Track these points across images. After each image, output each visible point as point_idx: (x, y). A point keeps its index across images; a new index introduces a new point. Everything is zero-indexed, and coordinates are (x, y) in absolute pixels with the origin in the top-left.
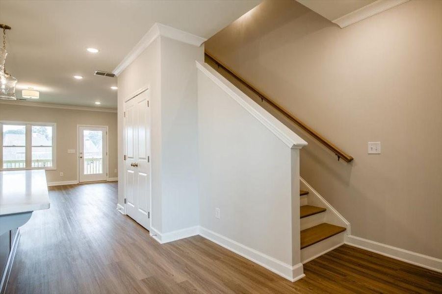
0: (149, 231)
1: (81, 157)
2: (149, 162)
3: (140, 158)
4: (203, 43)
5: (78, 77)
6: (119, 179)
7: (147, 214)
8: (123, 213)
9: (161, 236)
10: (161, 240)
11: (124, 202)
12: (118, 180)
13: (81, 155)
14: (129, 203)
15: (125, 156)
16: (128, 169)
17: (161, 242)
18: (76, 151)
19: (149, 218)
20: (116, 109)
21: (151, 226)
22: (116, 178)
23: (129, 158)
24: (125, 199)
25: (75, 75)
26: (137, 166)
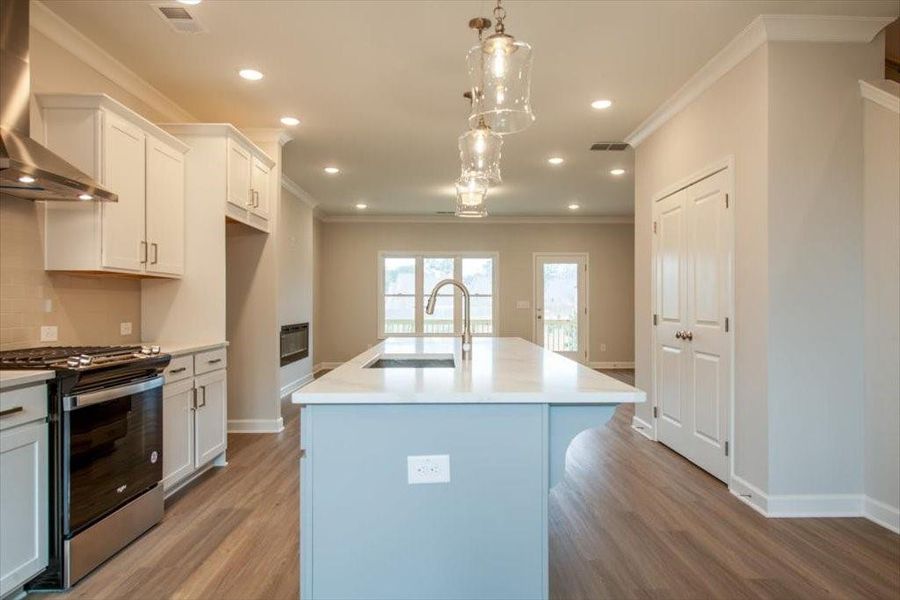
0: (726, 485)
1: (540, 317)
2: (727, 330)
3: (699, 322)
4: (881, 31)
5: (556, 161)
6: (638, 366)
7: (720, 446)
8: (650, 438)
9: (766, 501)
10: (766, 510)
11: (653, 414)
12: (636, 367)
13: (539, 313)
14: (664, 418)
15: (655, 316)
16: (664, 346)
17: (769, 514)
18: (531, 305)
19: (727, 454)
20: (632, 216)
21: (732, 474)
22: (630, 363)
23: (666, 320)
24: (655, 408)
25: (550, 158)
26: (690, 338)
